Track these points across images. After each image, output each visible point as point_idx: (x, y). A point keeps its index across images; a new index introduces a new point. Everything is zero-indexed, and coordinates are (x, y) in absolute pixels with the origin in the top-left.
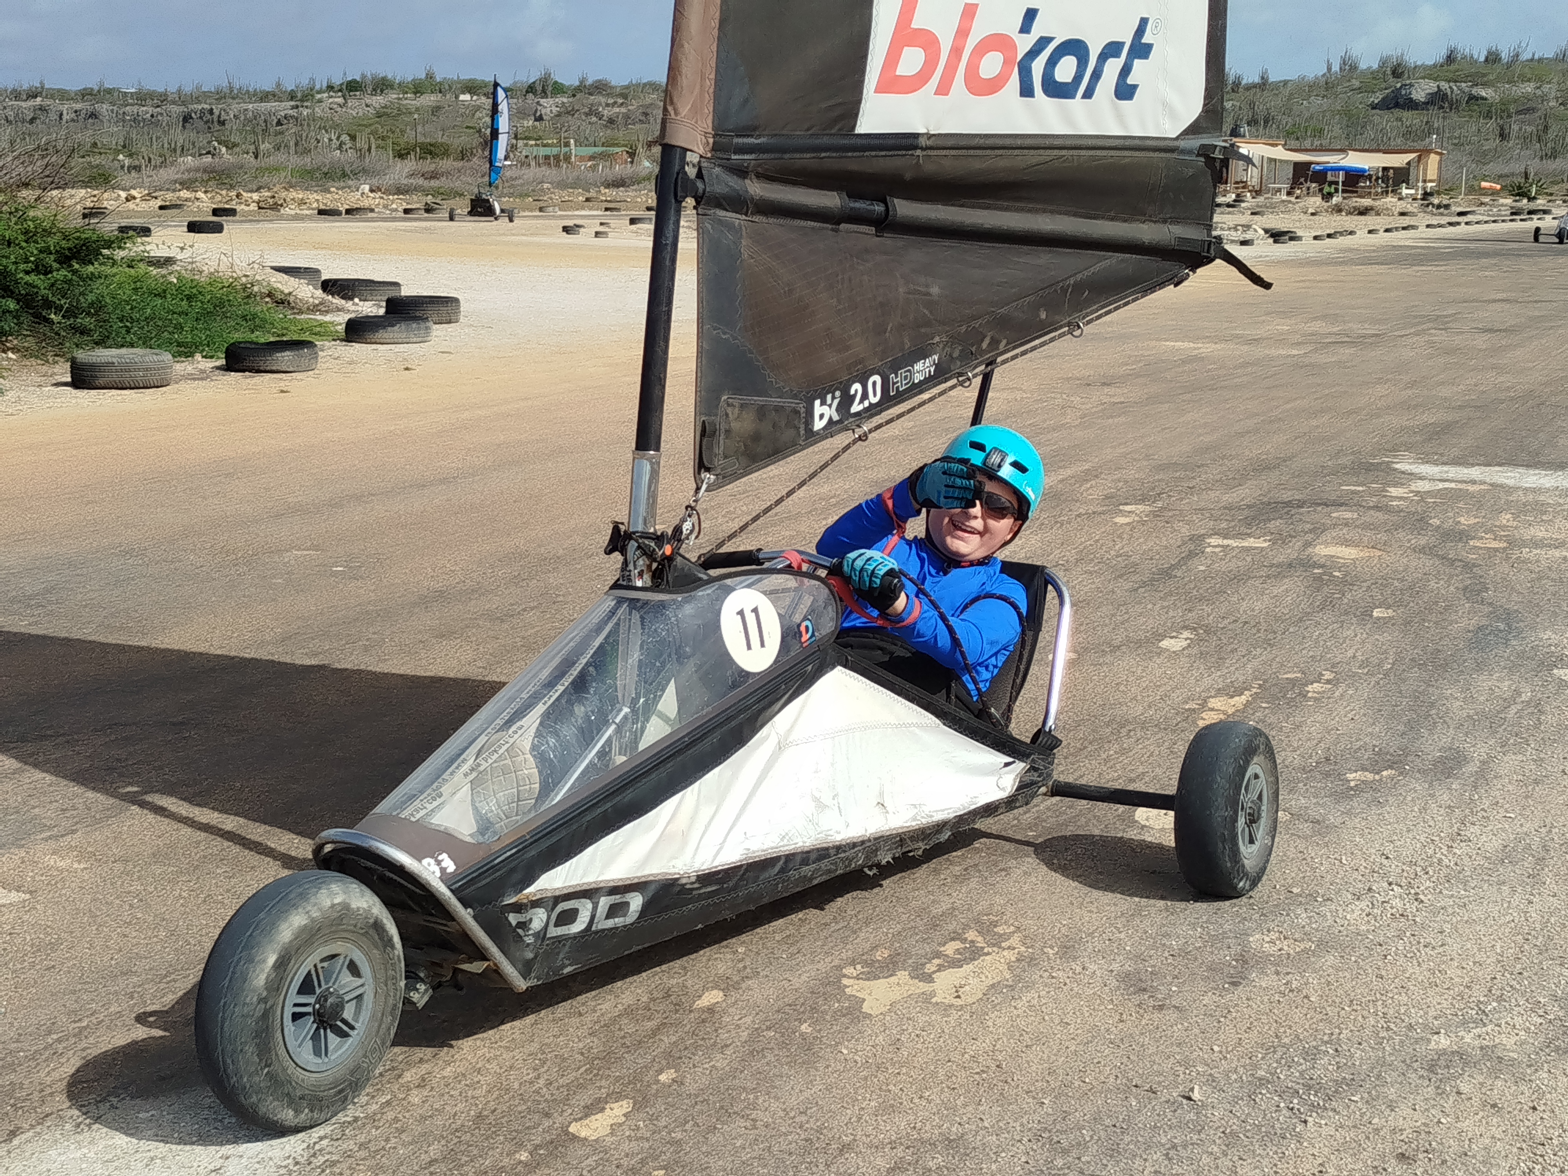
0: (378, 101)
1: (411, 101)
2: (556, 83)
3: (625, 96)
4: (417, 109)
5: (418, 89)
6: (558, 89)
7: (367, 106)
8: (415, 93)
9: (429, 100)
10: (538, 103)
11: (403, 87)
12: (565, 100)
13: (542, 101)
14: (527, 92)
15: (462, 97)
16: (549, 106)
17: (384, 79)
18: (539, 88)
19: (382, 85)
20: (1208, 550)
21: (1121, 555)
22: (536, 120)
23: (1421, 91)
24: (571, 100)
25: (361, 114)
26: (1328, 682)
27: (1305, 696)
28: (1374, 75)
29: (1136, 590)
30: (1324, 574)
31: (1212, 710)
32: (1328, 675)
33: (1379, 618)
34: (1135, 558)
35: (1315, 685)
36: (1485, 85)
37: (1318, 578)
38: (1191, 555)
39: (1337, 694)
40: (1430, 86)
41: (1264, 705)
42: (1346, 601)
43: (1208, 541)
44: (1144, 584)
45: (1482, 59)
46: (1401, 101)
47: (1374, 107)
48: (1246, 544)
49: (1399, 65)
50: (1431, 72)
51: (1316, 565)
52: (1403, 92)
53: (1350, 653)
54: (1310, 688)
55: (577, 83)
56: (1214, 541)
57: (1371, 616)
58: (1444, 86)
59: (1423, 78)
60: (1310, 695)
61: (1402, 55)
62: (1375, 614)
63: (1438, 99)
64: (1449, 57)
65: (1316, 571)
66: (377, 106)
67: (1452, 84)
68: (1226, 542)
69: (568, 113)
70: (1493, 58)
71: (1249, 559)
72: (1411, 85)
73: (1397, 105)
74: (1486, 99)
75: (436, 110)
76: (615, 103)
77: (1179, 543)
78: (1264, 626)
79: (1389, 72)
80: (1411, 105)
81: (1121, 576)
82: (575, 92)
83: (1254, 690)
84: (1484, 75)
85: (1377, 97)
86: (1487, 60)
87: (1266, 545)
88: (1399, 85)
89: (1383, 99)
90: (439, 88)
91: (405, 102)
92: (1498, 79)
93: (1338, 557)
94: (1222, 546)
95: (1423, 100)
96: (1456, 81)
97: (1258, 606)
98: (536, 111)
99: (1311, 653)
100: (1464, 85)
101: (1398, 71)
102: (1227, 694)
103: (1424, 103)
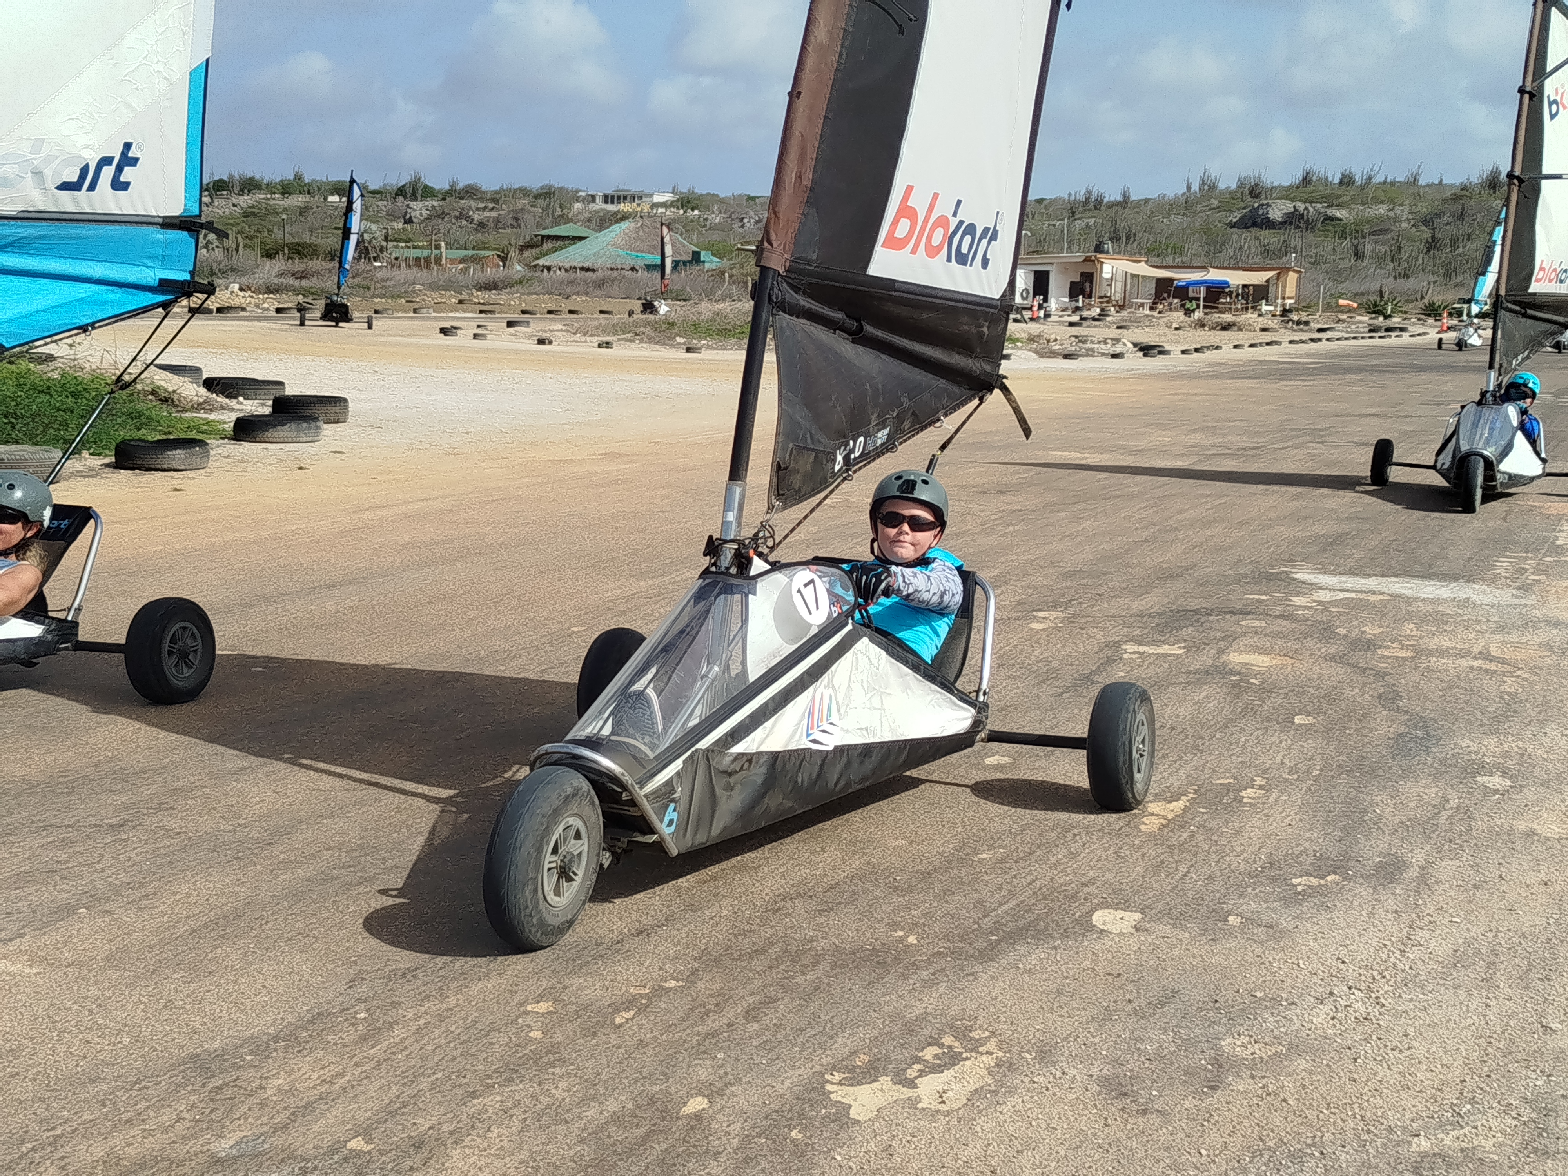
0: (245, 201)
1: (278, 201)
2: (426, 186)
3: (495, 201)
4: (285, 210)
5: (286, 189)
6: (429, 192)
7: (234, 205)
8: (283, 194)
9: (298, 200)
10: (408, 206)
11: (270, 188)
12: (435, 204)
13: (413, 204)
14: (397, 194)
15: (331, 199)
16: (419, 209)
17: (252, 179)
18: (409, 191)
19: (250, 185)
20: (1125, 656)
21: (1041, 661)
22: (405, 223)
23: (1278, 211)
24: (441, 203)
25: (227, 213)
26: (1261, 787)
27: (1241, 801)
28: (1233, 196)
29: (1061, 695)
30: (1241, 681)
31: (1152, 814)
32: (1259, 781)
33: (1300, 725)
34: (1055, 664)
35: (1249, 790)
36: (1340, 206)
37: (1235, 685)
38: (1110, 661)
39: (1271, 799)
40: (1287, 207)
41: (1202, 810)
42: (1266, 708)
43: (1124, 647)
44: (1067, 690)
45: (1337, 181)
46: (1259, 220)
47: (1232, 225)
48: (1161, 651)
49: (1256, 185)
50: (1287, 193)
51: (1232, 672)
52: (1261, 212)
53: (1278, 759)
54: (1243, 793)
55: (447, 187)
56: (1130, 647)
57: (1293, 723)
58: (1301, 207)
59: (1280, 198)
60: (1245, 800)
61: (1260, 175)
62: (1298, 720)
63: (1294, 220)
64: (1305, 179)
65: (1233, 678)
66: (245, 206)
67: (1308, 205)
68: (1141, 649)
69: (438, 216)
70: (1347, 181)
71: (1166, 666)
72: (1268, 205)
73: (1255, 224)
74: (1341, 220)
75: (304, 211)
76: (486, 207)
77: (1096, 649)
78: (1190, 732)
79: (1247, 192)
80: (1269, 224)
81: (1044, 681)
82: (445, 196)
83: (1191, 795)
84: (1340, 196)
85: (1235, 217)
86: (1341, 182)
87: (1181, 652)
88: (1256, 205)
89: (1241, 218)
90: (309, 190)
91: (272, 202)
92: (1353, 201)
93: (1252, 665)
94: (1139, 653)
95: (1280, 219)
96: (1311, 203)
97: (1182, 712)
98: (406, 213)
99: (1240, 759)
100: (1319, 205)
101: (1256, 191)
102: (1164, 800)
103: (1281, 223)
